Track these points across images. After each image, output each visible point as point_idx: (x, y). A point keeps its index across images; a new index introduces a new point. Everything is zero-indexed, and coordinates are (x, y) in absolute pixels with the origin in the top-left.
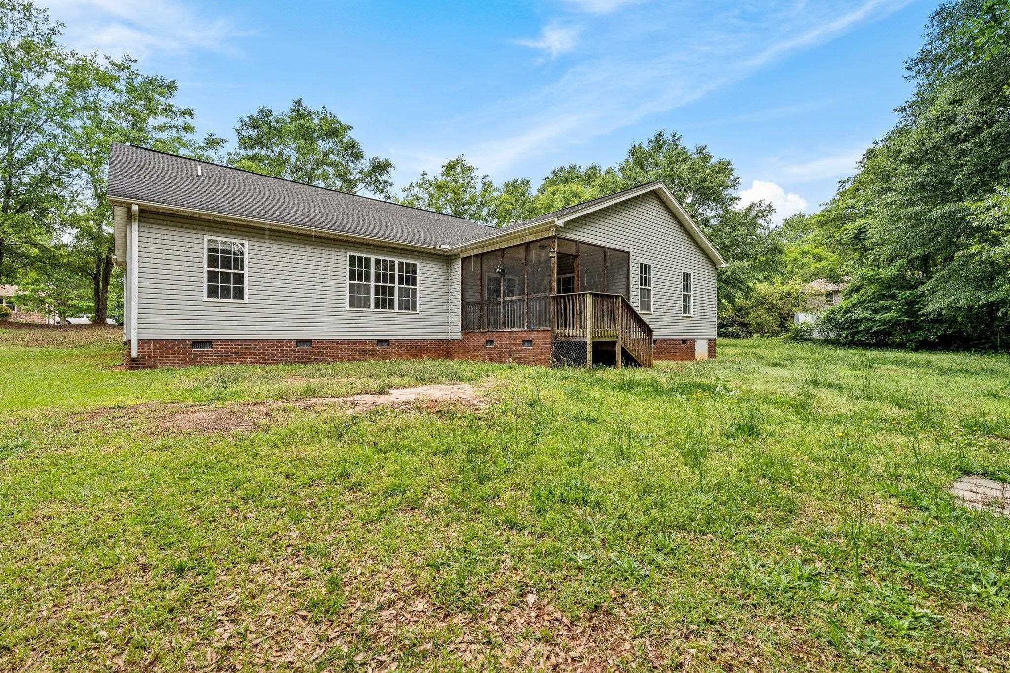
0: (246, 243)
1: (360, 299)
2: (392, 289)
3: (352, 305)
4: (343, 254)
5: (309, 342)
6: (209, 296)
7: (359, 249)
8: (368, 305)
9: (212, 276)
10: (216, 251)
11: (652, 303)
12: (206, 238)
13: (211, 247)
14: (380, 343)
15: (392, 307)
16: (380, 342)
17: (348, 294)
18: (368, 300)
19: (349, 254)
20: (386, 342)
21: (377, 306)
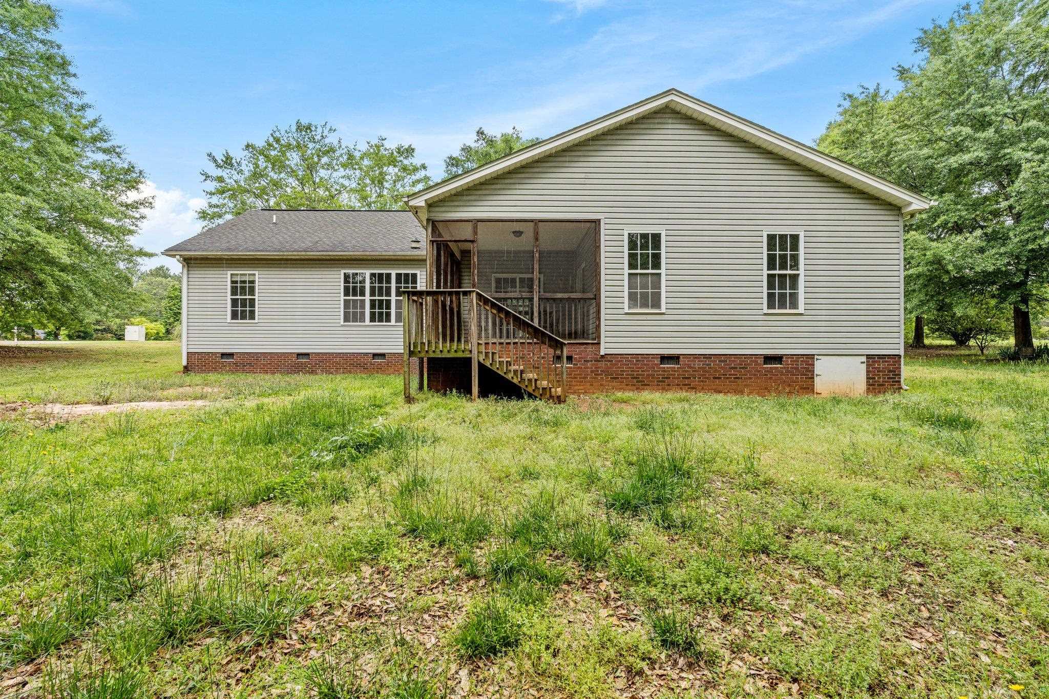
0: (257, 273)
1: (355, 314)
2: (389, 302)
3: (346, 319)
4: (338, 273)
5: (307, 355)
6: (232, 319)
7: (357, 266)
8: (363, 319)
9: (234, 302)
10: (236, 282)
11: (663, 295)
12: (229, 273)
13: (234, 279)
14: (376, 357)
15: (388, 320)
16: (375, 355)
17: (342, 310)
18: (363, 314)
19: (343, 272)
20: (382, 355)
21: (372, 319)
